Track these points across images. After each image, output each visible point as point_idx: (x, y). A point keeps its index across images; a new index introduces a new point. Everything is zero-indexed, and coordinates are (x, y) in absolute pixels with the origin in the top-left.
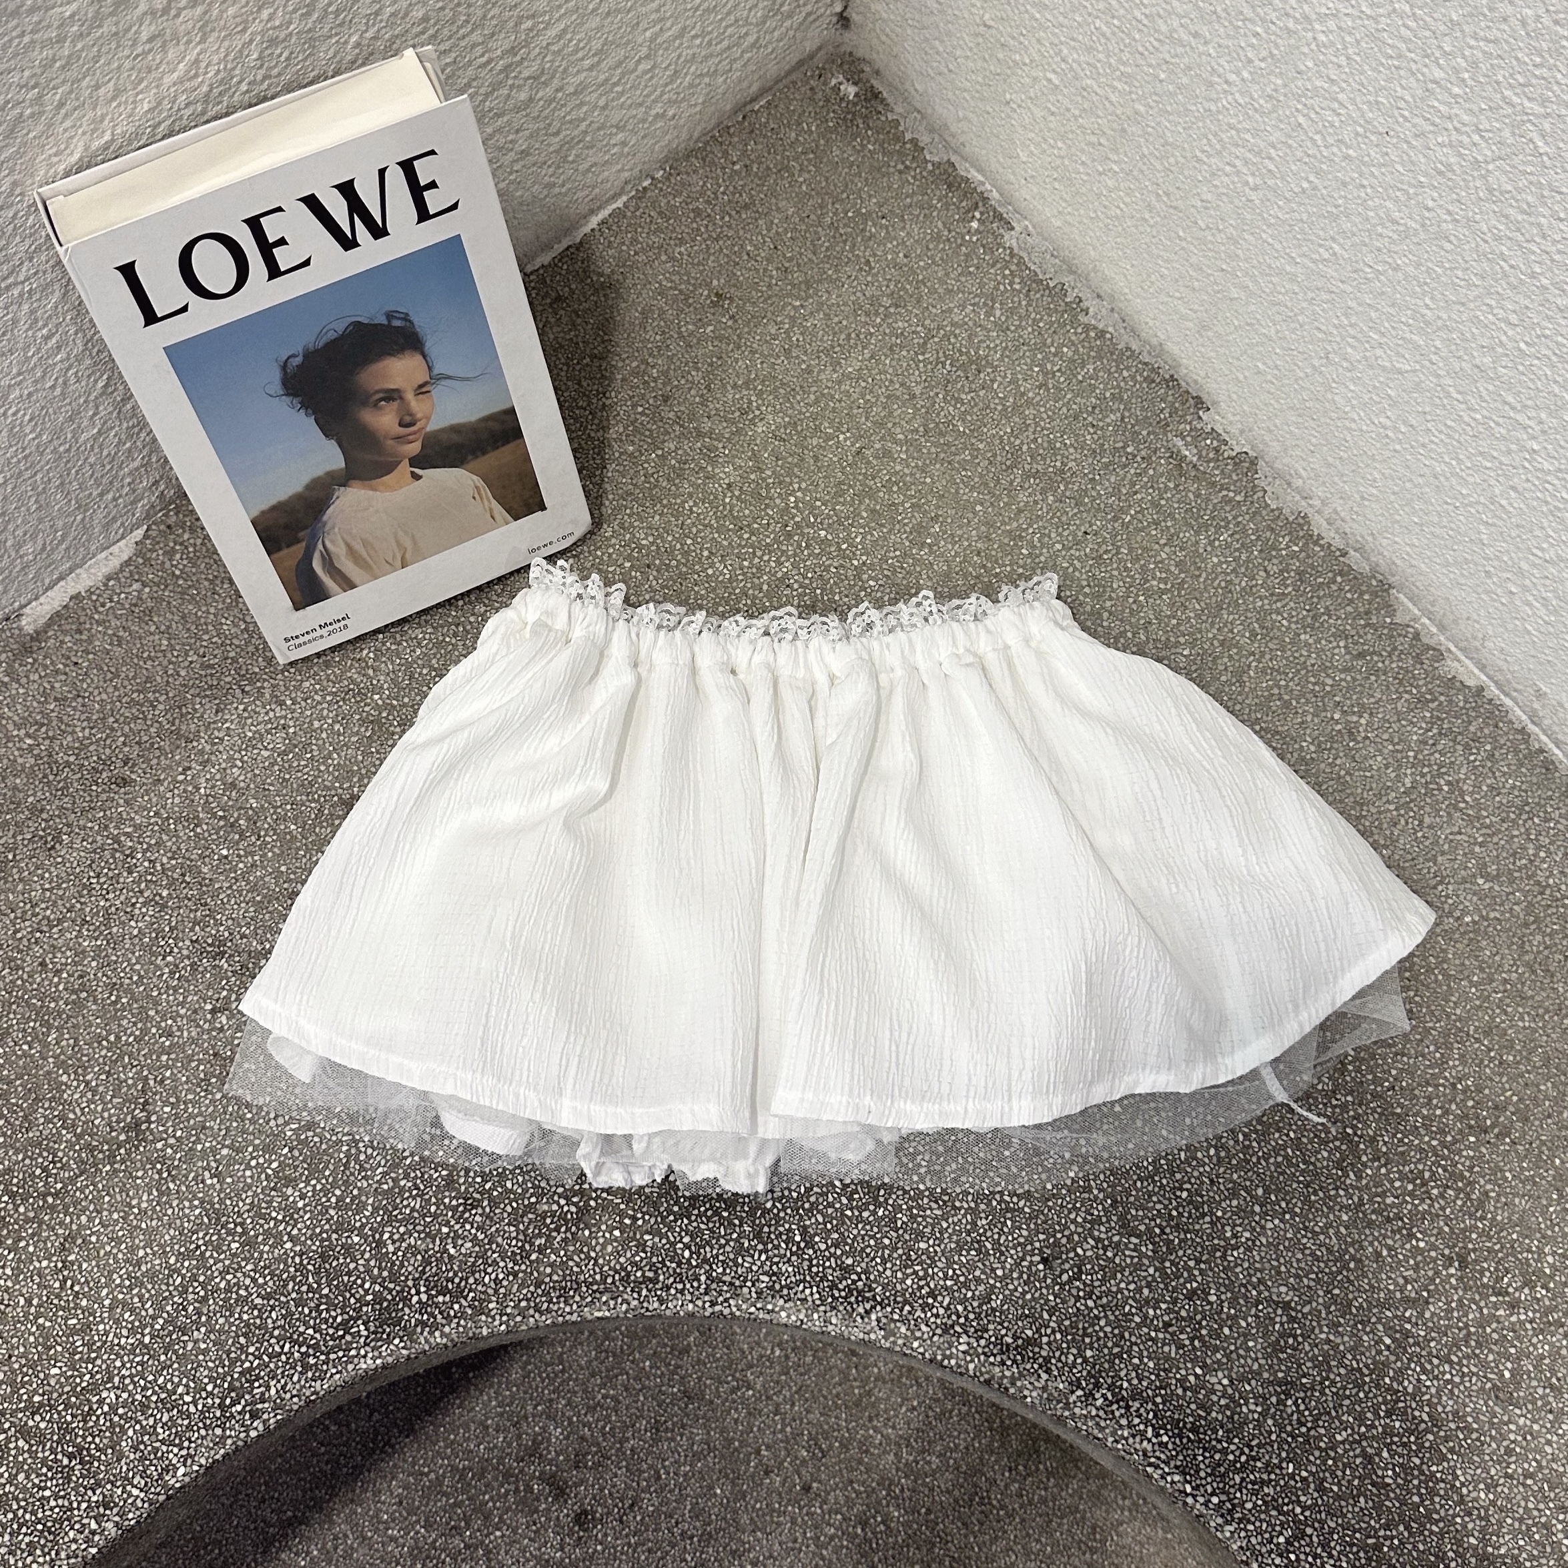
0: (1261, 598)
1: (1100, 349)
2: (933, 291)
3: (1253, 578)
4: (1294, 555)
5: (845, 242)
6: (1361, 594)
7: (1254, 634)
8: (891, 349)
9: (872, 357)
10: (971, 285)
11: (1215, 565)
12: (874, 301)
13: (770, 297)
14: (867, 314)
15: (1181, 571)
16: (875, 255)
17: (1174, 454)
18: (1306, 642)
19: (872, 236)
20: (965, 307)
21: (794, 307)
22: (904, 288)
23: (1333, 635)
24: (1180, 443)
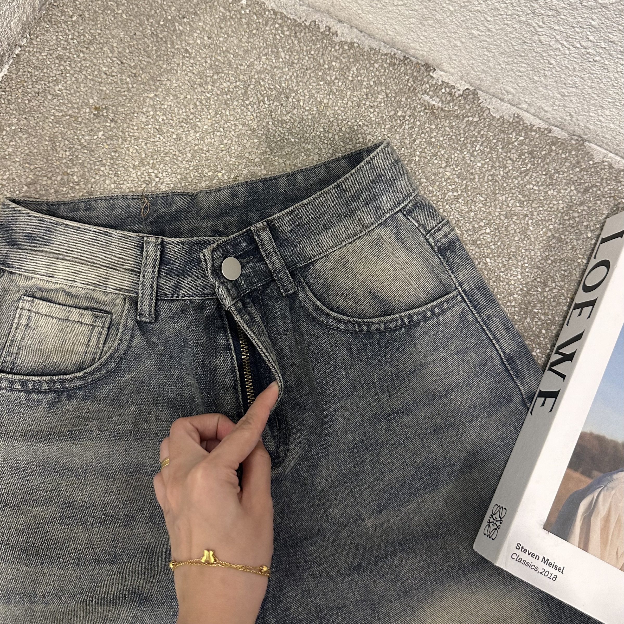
0: (515, 177)
1: (355, 56)
2: (236, 55)
3: (505, 167)
4: (522, 143)
5: (166, 42)
6: (570, 152)
7: (522, 203)
8: (226, 104)
9: (216, 114)
10: (258, 42)
11: (480, 168)
12: (201, 75)
13: (132, 97)
14: (201, 85)
15: (463, 180)
16: (189, 44)
17: (427, 107)
18: (553, 195)
19: (182, 32)
20: (260, 58)
21: (151, 98)
22: (217, 60)
23: (566, 184)
24: (427, 98)
